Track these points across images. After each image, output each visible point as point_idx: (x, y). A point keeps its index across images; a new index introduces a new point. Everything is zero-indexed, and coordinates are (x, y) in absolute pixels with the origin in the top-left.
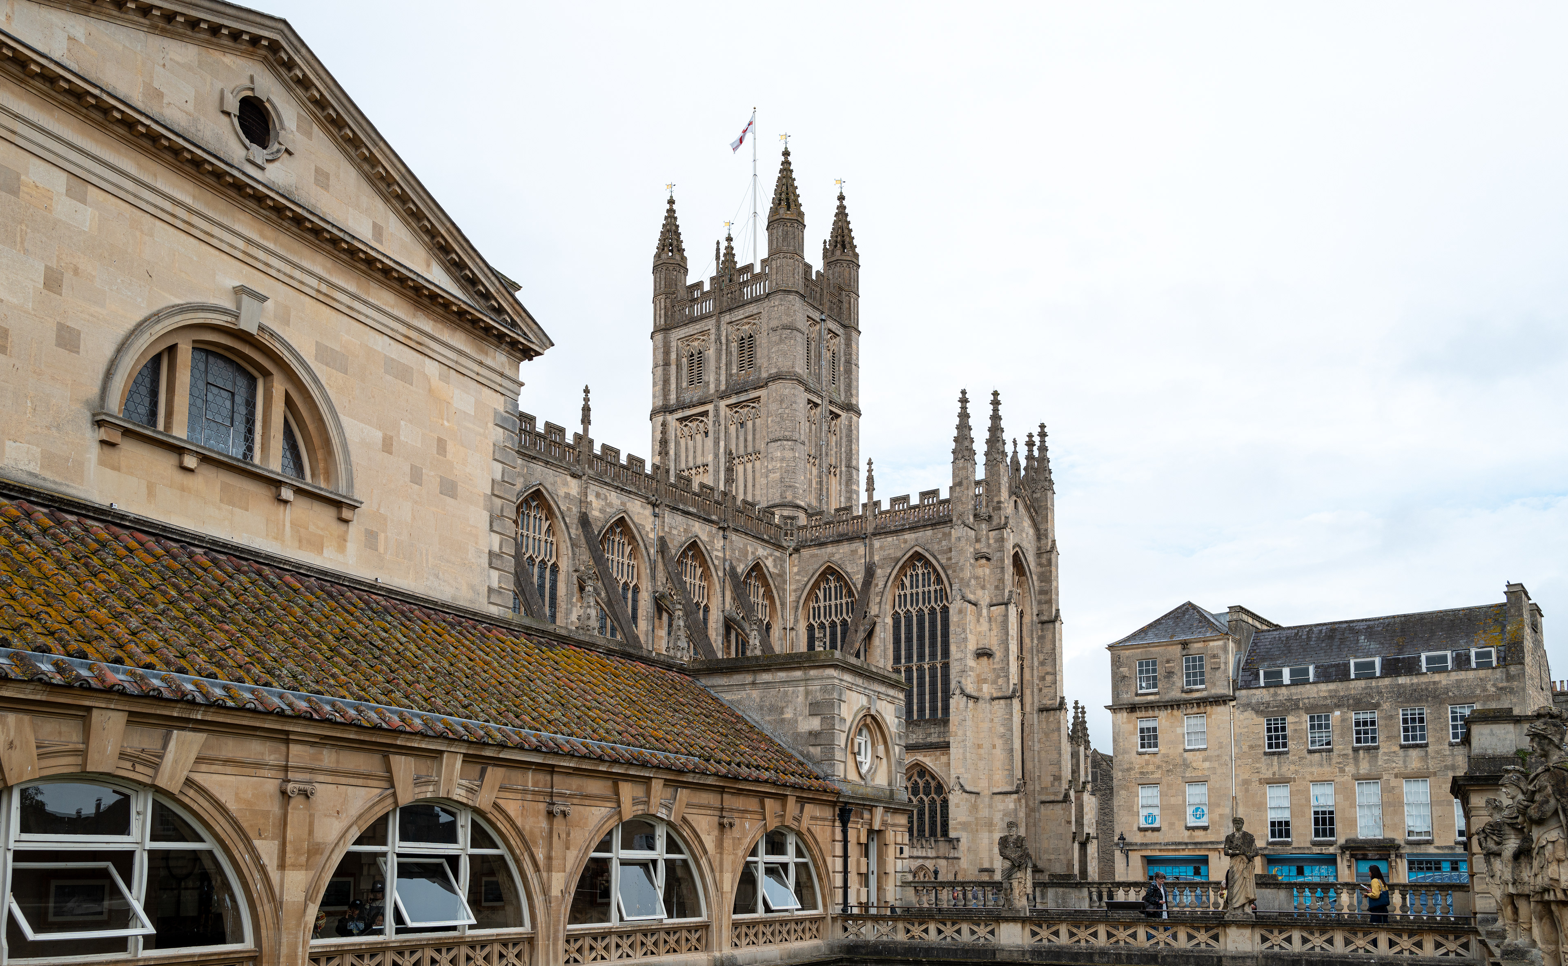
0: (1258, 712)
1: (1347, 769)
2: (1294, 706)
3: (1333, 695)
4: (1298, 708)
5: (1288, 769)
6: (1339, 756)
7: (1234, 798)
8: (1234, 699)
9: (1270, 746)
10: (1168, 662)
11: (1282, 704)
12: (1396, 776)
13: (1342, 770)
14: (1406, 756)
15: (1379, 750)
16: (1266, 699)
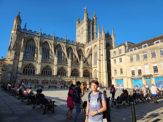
0: (128, 56)
2: (134, 54)
3: (140, 51)
5: (133, 64)
6: (141, 61)
8: (125, 54)
9: (131, 61)
10: (117, 51)
11: (132, 54)
12: (151, 63)
13: (142, 63)
14: (152, 59)
15: (148, 59)
16: (130, 54)
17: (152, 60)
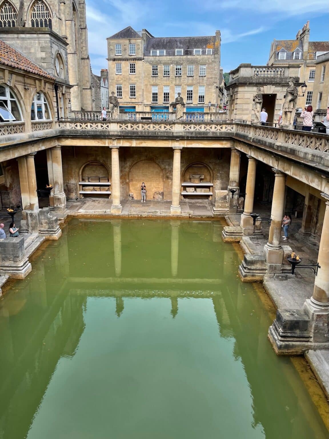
0: (150, 64)
1: (173, 82)
2: (160, 62)
3: (171, 60)
4: (161, 63)
5: (158, 82)
6: (171, 78)
7: (143, 89)
8: (143, 59)
9: (153, 74)
10: (125, 46)
11: (157, 62)
12: (185, 85)
13: (172, 83)
15: (182, 77)
16: (153, 60)
17: (188, 81)
